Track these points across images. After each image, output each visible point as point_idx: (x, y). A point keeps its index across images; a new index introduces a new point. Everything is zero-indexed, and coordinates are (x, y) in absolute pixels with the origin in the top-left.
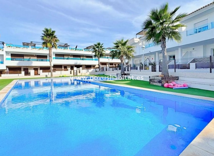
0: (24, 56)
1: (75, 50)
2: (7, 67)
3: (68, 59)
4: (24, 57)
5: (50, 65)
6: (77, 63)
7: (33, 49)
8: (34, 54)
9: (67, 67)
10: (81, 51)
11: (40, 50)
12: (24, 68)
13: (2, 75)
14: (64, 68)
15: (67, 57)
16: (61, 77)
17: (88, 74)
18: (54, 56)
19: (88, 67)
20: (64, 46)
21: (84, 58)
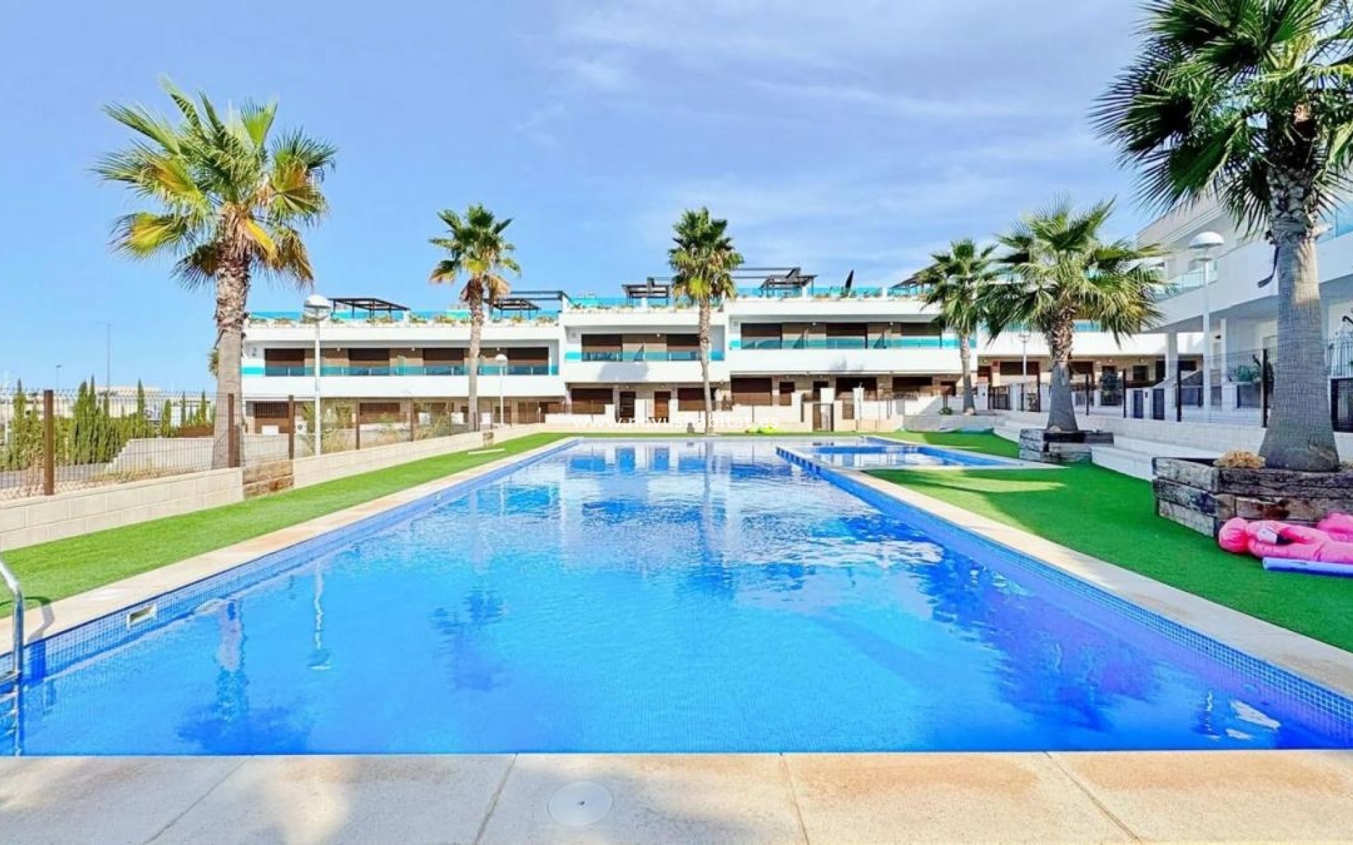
0: (624, 339)
1: (837, 295)
2: (569, 385)
3: (799, 345)
4: (624, 345)
5: (701, 379)
6: (845, 364)
7: (652, 309)
8: (658, 332)
9: (797, 385)
10: (872, 299)
11: (679, 310)
12: (623, 390)
13: (549, 417)
14: (781, 392)
15: (795, 337)
16: (752, 434)
17: (896, 423)
18: (737, 336)
19: (908, 385)
20: (785, 280)
21: (890, 336)
